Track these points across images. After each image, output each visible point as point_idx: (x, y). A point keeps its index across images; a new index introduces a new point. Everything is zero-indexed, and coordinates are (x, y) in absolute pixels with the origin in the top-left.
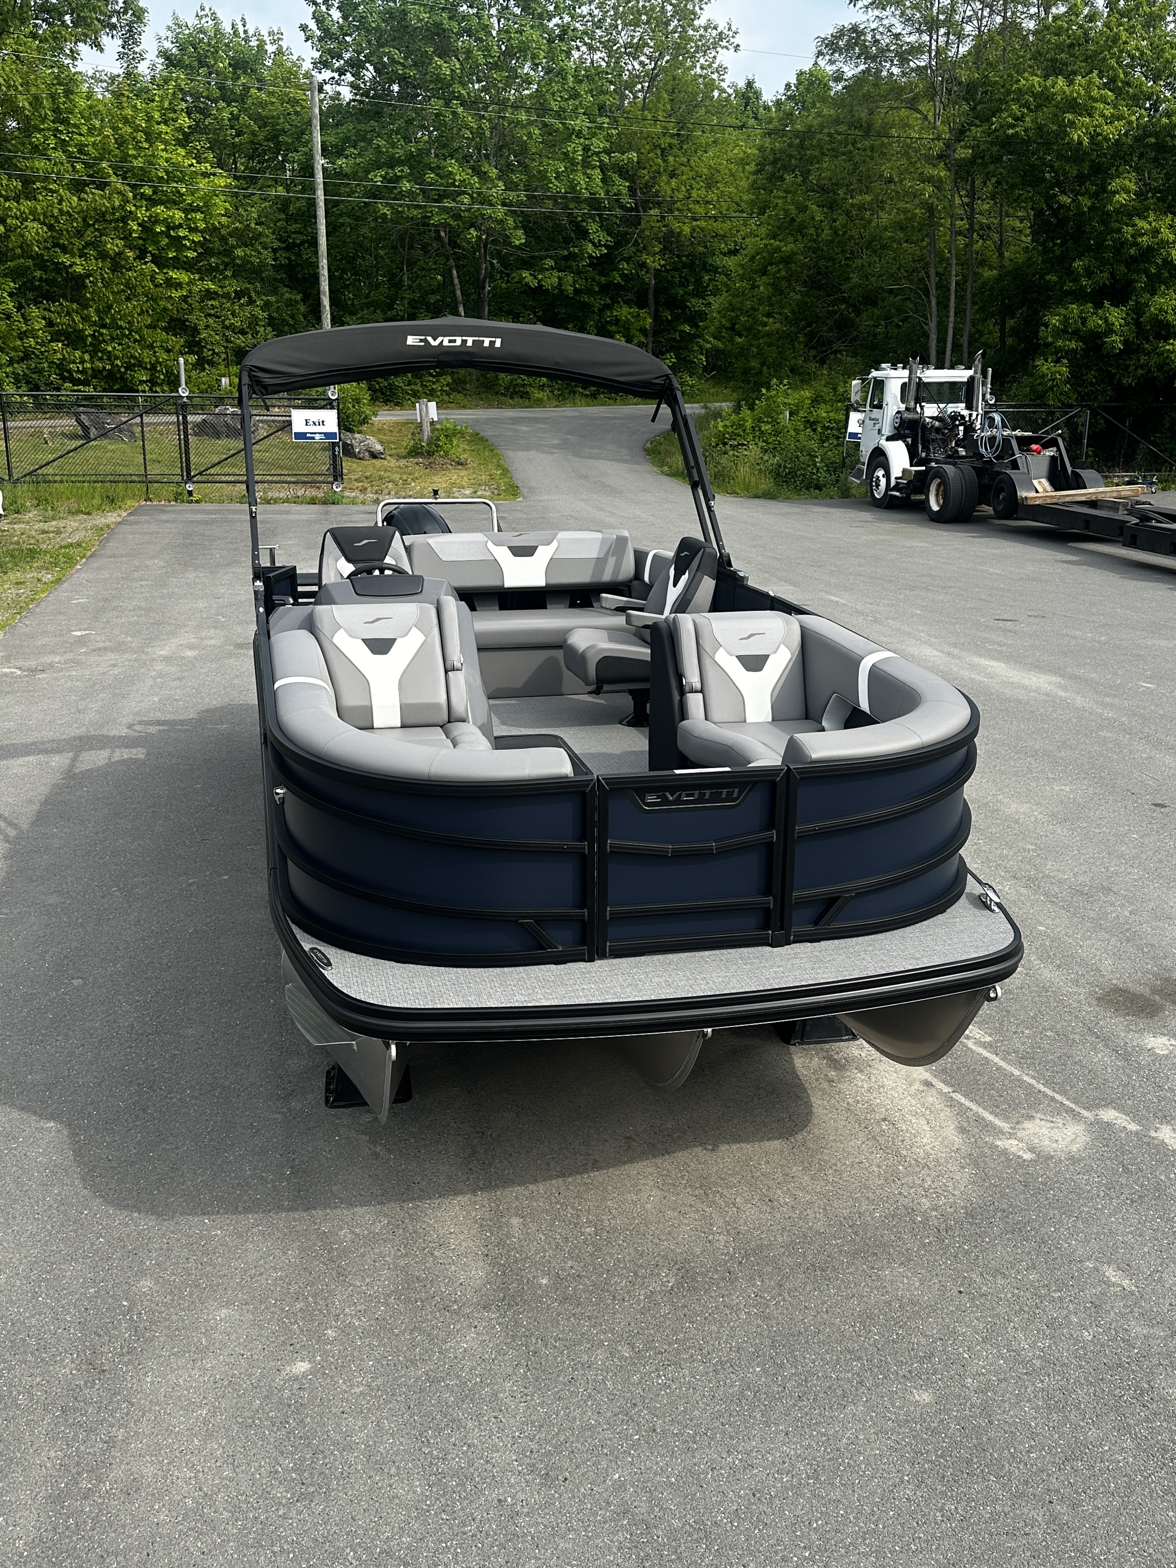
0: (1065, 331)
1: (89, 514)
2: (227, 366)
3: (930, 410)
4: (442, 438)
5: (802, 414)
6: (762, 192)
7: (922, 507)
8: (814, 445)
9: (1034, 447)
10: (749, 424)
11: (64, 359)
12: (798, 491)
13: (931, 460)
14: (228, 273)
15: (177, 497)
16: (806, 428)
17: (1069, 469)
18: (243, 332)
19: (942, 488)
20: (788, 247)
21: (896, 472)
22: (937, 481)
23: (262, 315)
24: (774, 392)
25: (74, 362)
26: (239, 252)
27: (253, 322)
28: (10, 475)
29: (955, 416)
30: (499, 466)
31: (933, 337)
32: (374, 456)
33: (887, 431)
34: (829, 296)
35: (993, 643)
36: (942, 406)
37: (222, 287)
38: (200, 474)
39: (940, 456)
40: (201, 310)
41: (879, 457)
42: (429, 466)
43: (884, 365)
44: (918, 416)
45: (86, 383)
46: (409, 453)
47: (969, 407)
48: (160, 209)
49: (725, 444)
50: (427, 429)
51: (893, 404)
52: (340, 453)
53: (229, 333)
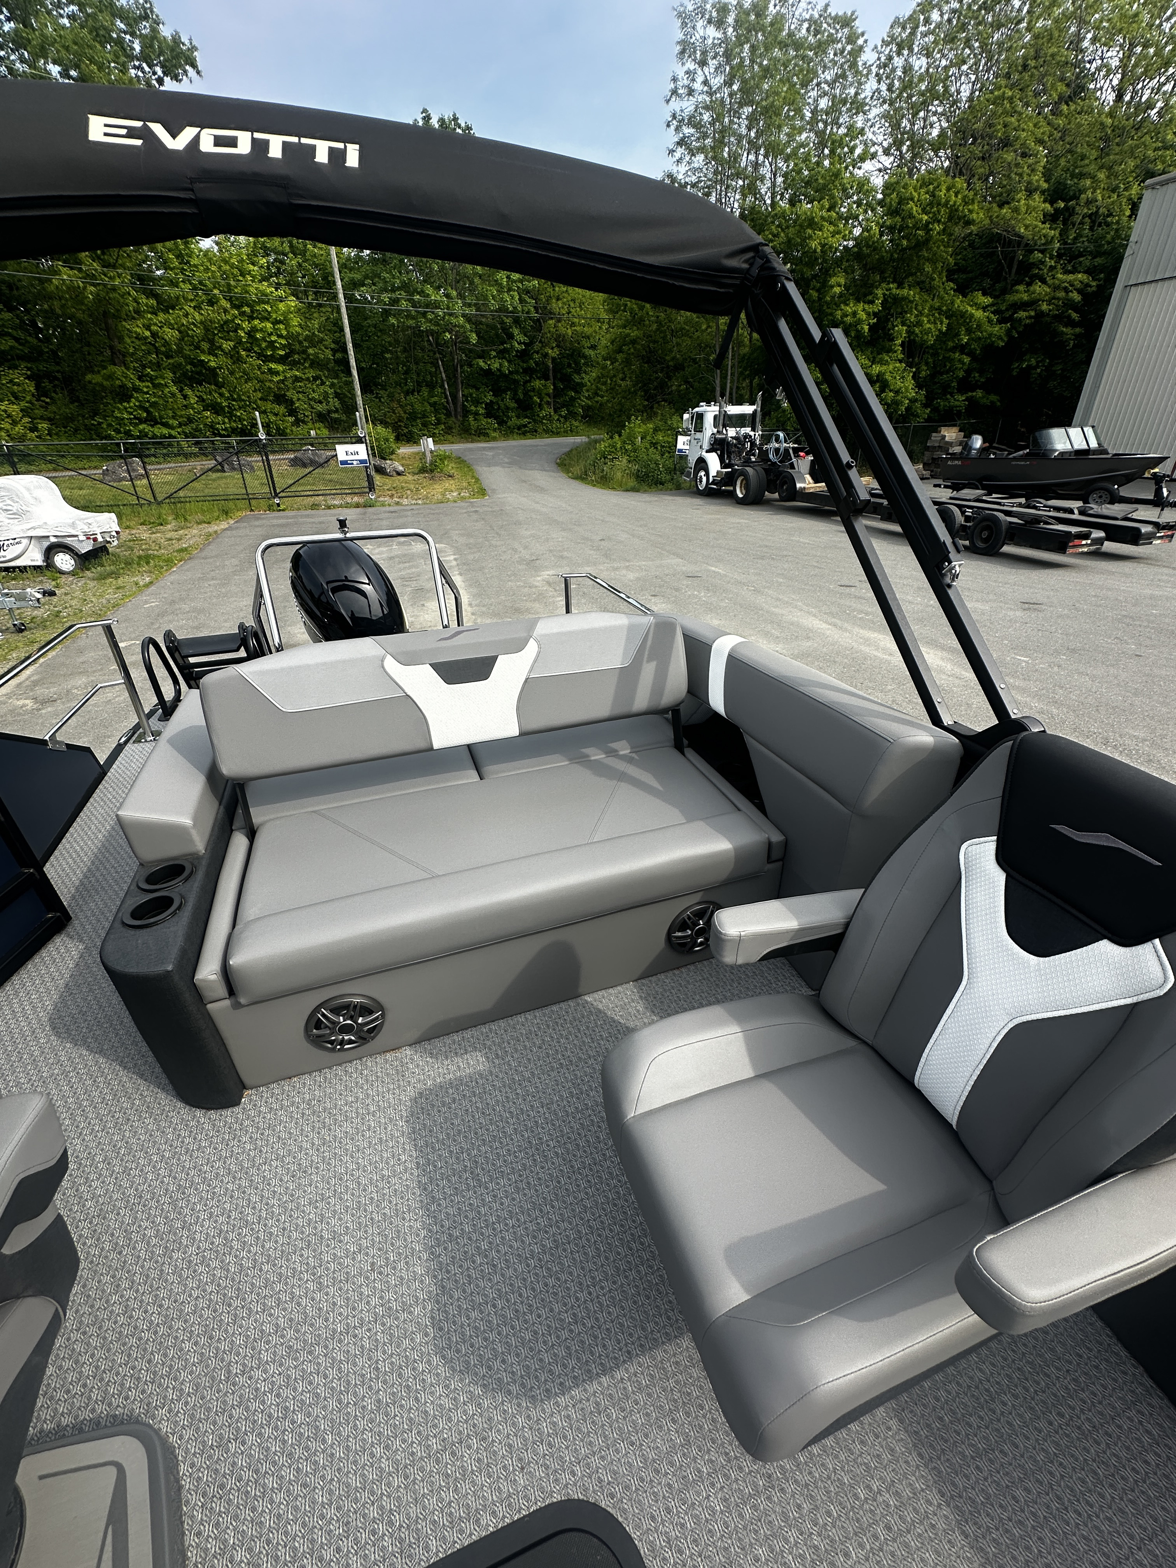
1: (209, 523)
2: (313, 423)
3: (732, 432)
4: (438, 461)
5: (648, 438)
7: (732, 495)
8: (657, 457)
9: (802, 454)
10: (618, 446)
11: (212, 422)
12: (650, 486)
13: (734, 465)
14: (307, 365)
15: (270, 508)
16: (651, 447)
18: (320, 402)
19: (745, 483)
20: (635, 333)
21: (713, 473)
22: (741, 477)
23: (330, 391)
24: (632, 425)
25: (219, 424)
26: (311, 351)
27: (326, 395)
28: (155, 499)
29: (747, 436)
30: (473, 477)
31: (718, 389)
32: (399, 474)
33: (706, 446)
36: (738, 429)
37: (304, 374)
38: (283, 491)
39: (738, 462)
40: (294, 389)
41: (702, 463)
42: (432, 478)
43: (703, 404)
44: (723, 436)
46: (420, 471)
47: (753, 430)
48: (256, 322)
49: (605, 458)
50: (428, 455)
51: (709, 429)
52: (373, 473)
53: (312, 403)
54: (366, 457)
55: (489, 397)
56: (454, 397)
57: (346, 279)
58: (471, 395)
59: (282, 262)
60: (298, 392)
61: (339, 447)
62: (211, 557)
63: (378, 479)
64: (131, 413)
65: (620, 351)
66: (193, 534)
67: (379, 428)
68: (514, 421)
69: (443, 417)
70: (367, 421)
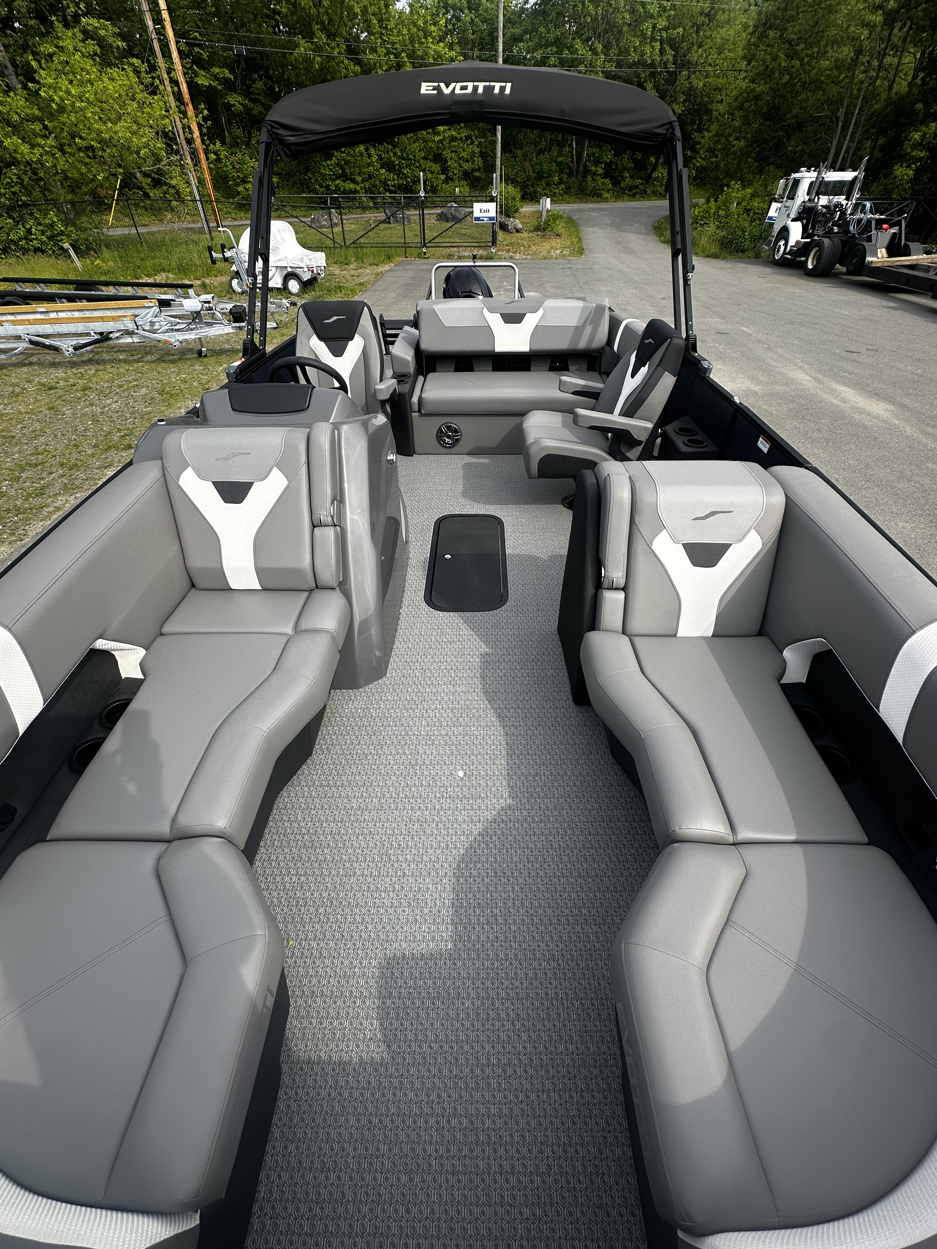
0: (920, 144)
1: (377, 265)
2: (459, 181)
3: (823, 200)
4: (551, 220)
5: (744, 204)
6: (753, 47)
7: (802, 266)
8: (746, 224)
9: (885, 226)
10: (712, 211)
11: (386, 178)
12: (731, 253)
13: (815, 235)
15: (419, 255)
16: (744, 213)
17: (903, 242)
18: (468, 161)
19: (818, 253)
20: (760, 88)
21: (792, 242)
22: (817, 248)
23: (477, 150)
24: (731, 190)
25: (390, 180)
27: (473, 154)
28: (345, 243)
29: (838, 205)
30: (577, 237)
31: (833, 151)
32: (518, 231)
33: (793, 216)
34: (775, 125)
35: (845, 371)
36: (831, 197)
37: (459, 134)
38: (429, 242)
39: (820, 232)
40: (449, 148)
41: (784, 232)
42: (543, 237)
43: (802, 169)
44: (813, 205)
45: (395, 192)
46: (535, 229)
47: (847, 199)
49: (697, 223)
50: (544, 214)
51: (802, 195)
52: (498, 229)
53: (461, 162)
54: (494, 215)
55: (609, 156)
56: (579, 155)
57: (508, 35)
58: (594, 154)
59: (458, 19)
60: (452, 151)
61: (475, 205)
62: (379, 290)
63: (501, 235)
64: (331, 170)
65: (741, 108)
66: (367, 273)
67: (510, 188)
68: (628, 181)
69: (565, 177)
70: (501, 180)
